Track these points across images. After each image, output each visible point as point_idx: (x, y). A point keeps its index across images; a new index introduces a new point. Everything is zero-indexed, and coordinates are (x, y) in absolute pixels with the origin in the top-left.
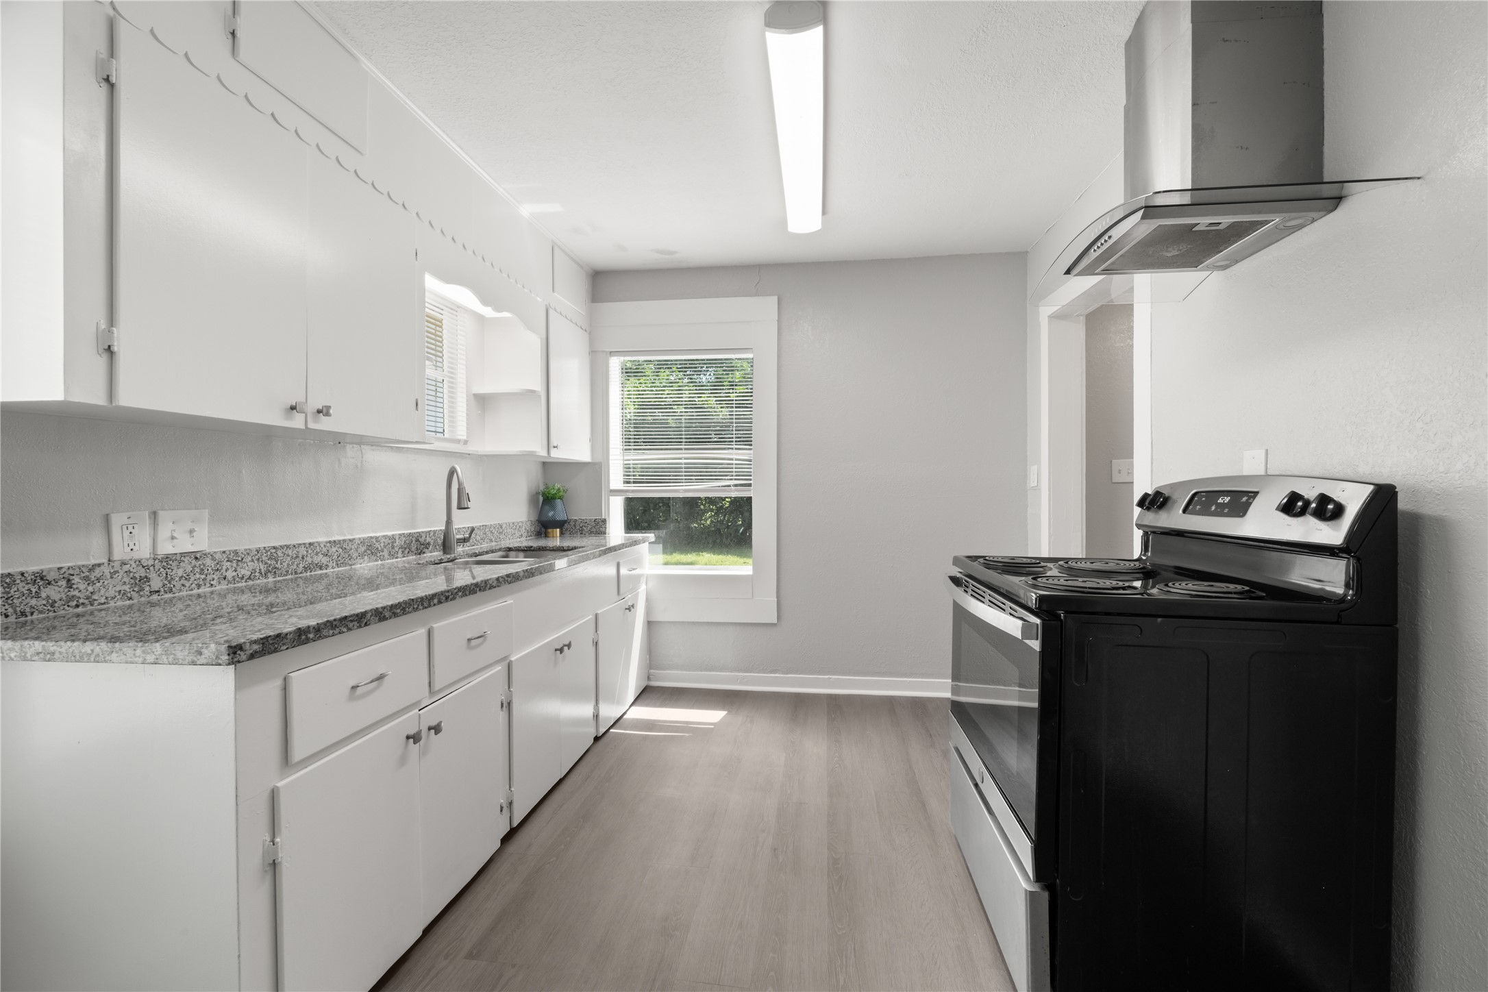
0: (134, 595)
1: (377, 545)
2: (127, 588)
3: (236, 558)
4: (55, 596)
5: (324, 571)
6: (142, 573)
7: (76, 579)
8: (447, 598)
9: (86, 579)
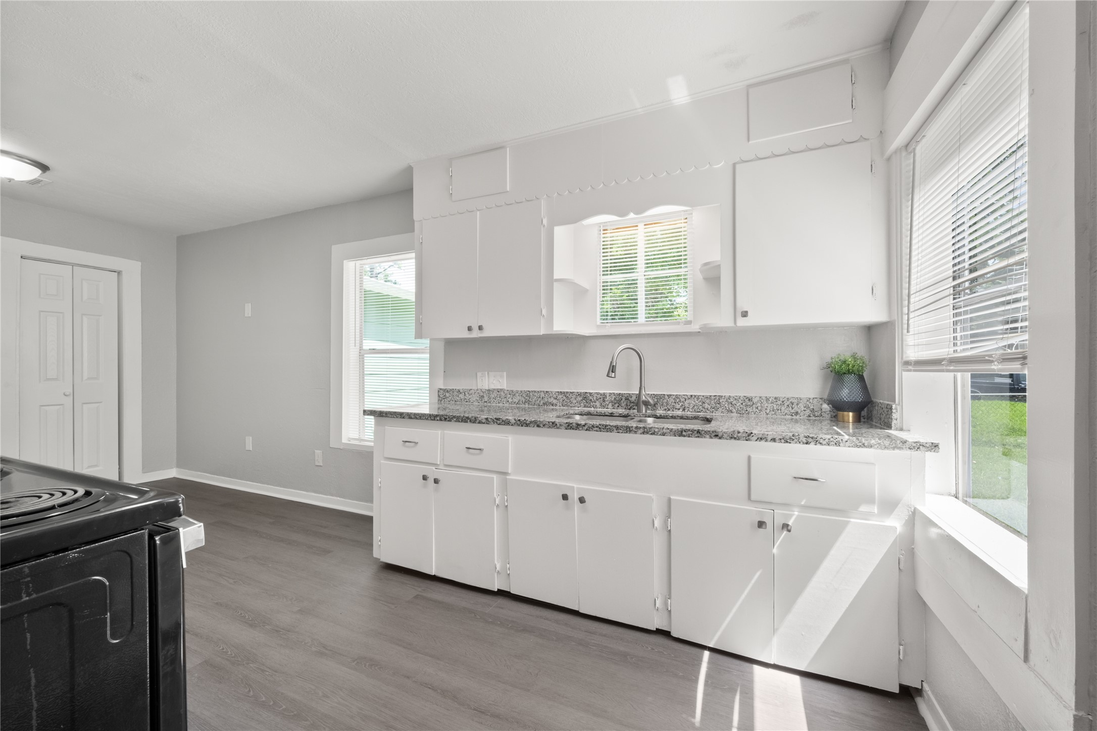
0: (480, 402)
1: (591, 398)
2: (478, 398)
3: (512, 393)
4: (462, 398)
5: (555, 407)
6: (482, 394)
7: (466, 393)
8: (446, 419)
9: (468, 393)
